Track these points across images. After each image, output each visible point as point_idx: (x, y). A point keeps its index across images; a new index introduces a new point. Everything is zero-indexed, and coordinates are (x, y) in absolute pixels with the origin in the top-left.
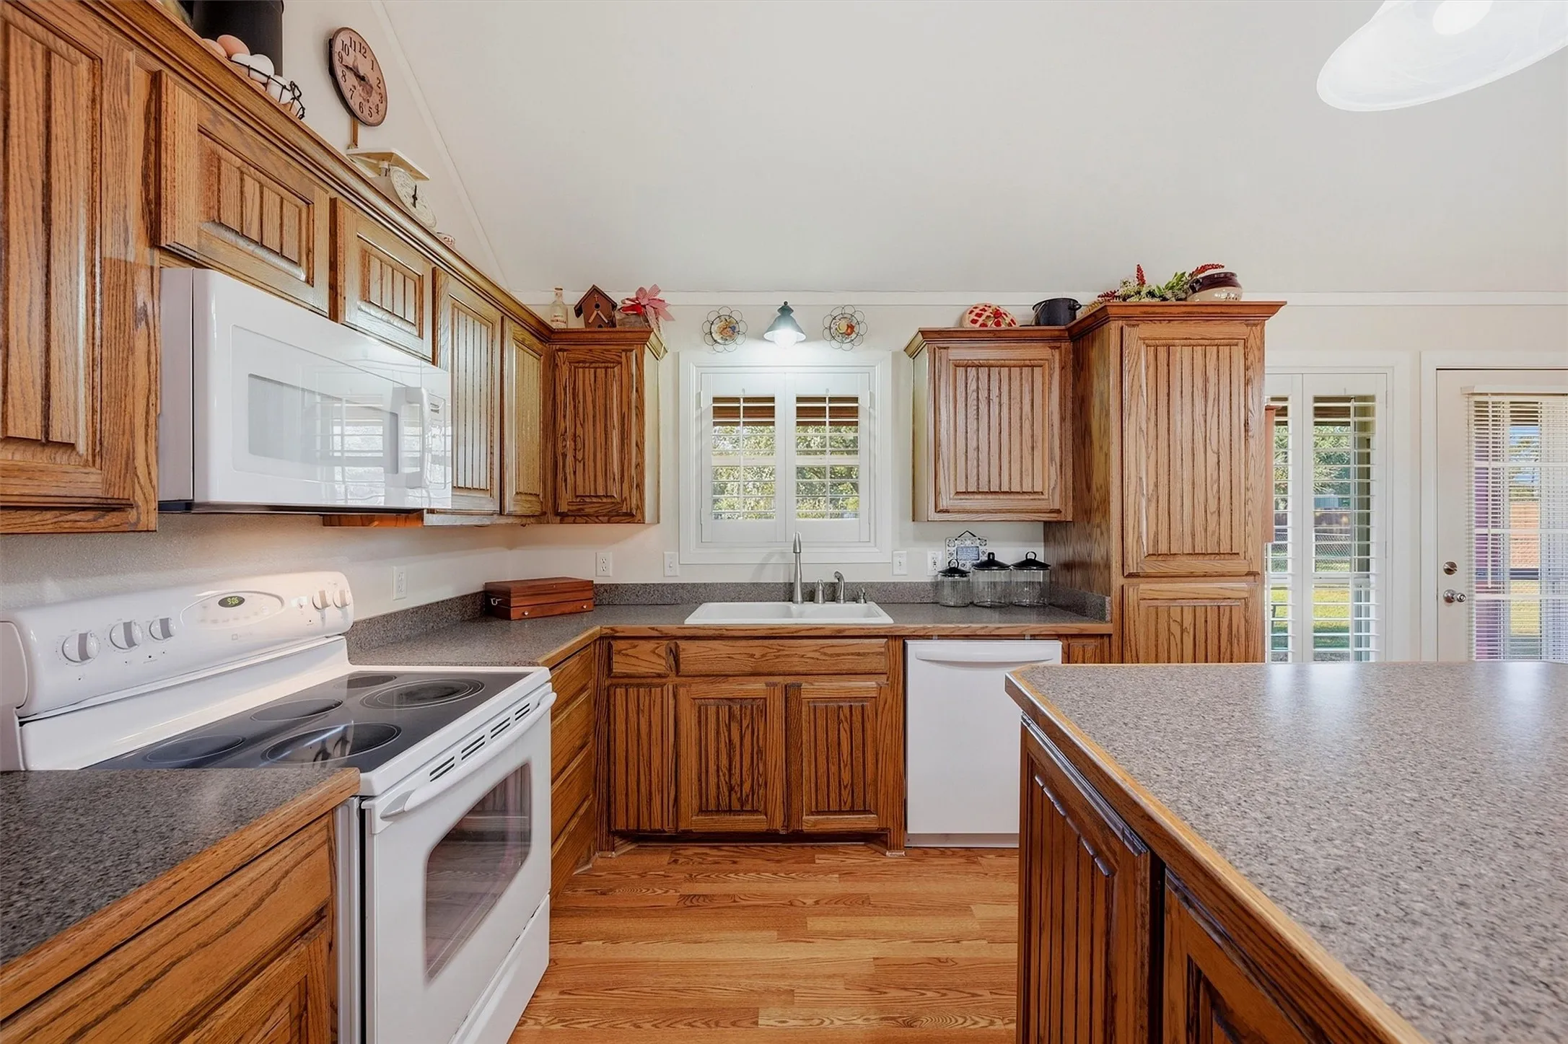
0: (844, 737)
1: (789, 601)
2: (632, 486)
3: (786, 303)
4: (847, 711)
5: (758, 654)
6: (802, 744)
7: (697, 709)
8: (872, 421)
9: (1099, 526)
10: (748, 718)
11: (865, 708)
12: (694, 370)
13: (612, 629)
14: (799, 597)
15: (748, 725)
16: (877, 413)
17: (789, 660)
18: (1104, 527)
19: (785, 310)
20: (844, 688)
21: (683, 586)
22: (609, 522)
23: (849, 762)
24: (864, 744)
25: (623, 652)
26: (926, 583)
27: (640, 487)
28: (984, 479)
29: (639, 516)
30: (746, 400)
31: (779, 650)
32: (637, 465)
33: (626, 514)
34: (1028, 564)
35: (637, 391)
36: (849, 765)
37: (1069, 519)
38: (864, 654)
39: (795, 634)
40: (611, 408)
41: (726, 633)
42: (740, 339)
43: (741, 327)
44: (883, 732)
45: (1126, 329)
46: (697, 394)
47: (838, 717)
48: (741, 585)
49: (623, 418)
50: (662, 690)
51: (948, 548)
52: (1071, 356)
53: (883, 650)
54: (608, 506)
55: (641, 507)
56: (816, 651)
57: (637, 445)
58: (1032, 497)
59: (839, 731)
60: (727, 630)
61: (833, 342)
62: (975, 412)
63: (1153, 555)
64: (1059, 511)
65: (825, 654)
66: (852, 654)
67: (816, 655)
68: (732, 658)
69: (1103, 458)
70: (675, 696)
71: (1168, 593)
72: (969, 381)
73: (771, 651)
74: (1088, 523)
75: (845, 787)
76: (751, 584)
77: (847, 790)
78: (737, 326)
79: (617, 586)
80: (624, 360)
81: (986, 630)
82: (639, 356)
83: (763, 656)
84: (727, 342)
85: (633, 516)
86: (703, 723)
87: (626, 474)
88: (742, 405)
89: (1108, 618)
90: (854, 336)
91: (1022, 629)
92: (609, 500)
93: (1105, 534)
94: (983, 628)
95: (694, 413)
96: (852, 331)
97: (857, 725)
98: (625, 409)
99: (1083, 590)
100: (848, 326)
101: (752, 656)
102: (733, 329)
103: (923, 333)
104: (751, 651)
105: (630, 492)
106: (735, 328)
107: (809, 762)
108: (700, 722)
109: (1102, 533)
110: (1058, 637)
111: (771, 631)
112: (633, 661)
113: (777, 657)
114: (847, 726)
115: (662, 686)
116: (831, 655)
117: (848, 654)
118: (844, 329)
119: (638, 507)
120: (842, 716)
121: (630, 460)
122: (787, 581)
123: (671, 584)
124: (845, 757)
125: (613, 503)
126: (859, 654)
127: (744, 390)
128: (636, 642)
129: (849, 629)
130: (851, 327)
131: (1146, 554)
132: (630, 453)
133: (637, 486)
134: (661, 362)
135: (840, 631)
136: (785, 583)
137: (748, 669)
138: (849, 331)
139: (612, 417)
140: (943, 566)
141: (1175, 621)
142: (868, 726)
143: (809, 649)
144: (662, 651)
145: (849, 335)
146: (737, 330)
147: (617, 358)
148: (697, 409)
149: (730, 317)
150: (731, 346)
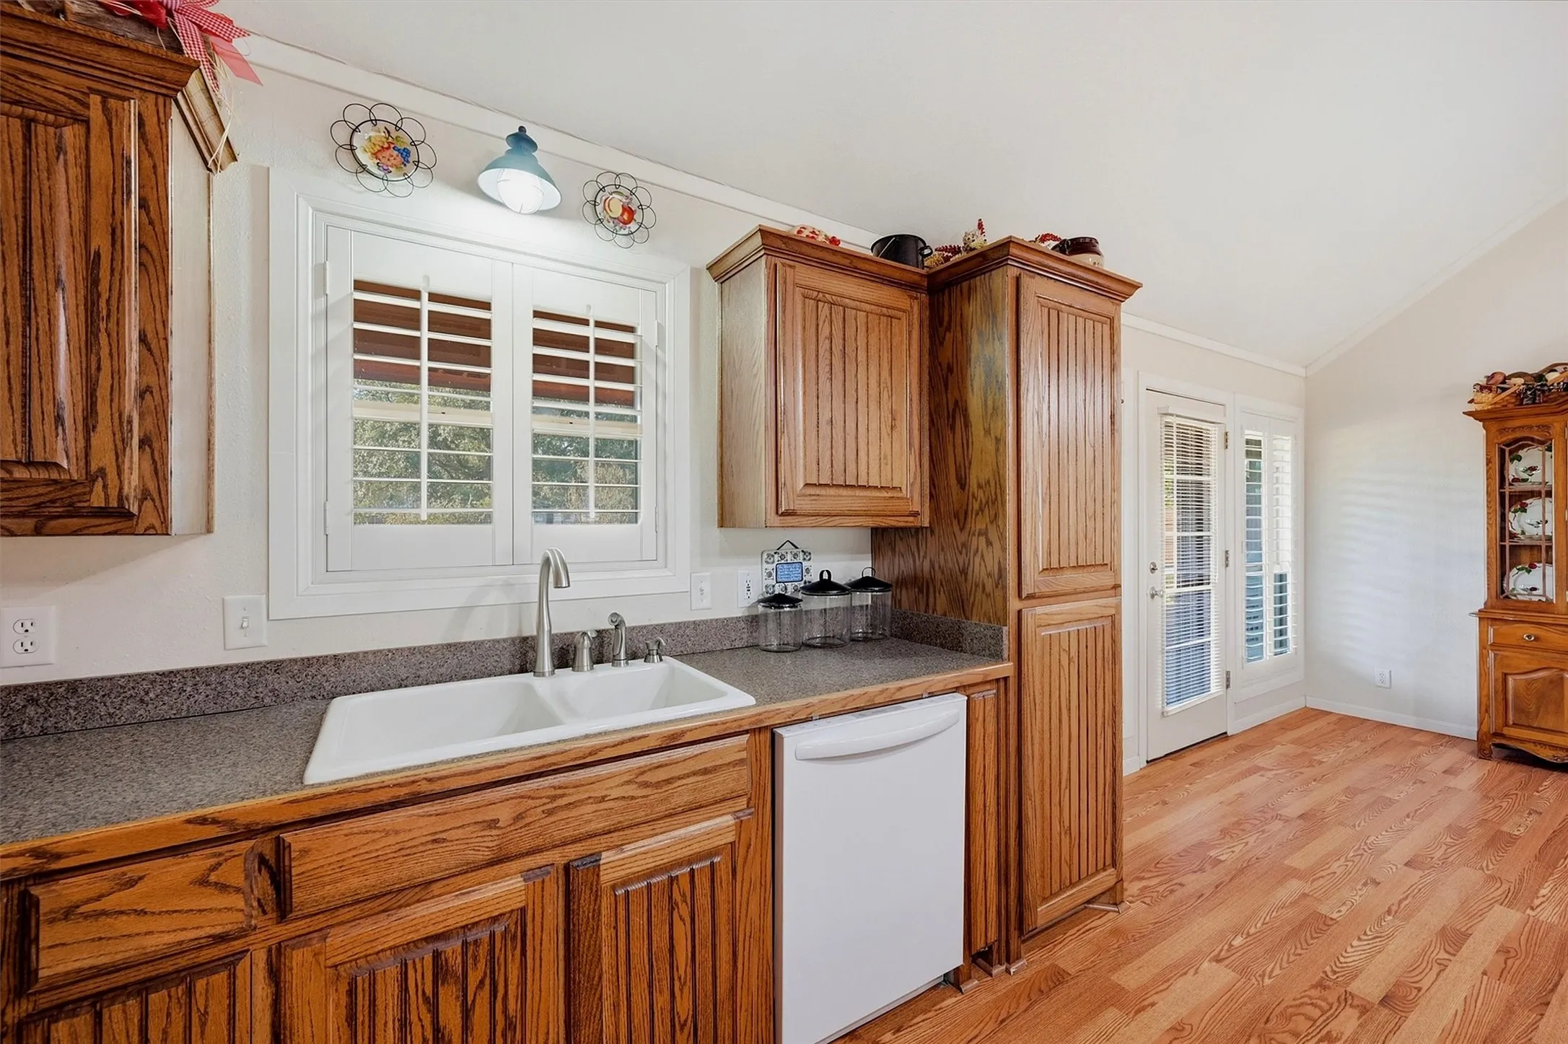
0: (681, 931)
1: (523, 670)
2: (125, 442)
3: (522, 129)
4: (685, 884)
5: (504, 814)
6: (600, 978)
7: (344, 988)
8: (660, 368)
9: (984, 533)
10: (482, 965)
11: (717, 867)
12: (307, 214)
13: (36, 853)
14: (546, 660)
15: (482, 982)
16: (669, 357)
17: (574, 813)
18: (993, 535)
19: (521, 140)
20: (683, 840)
21: (277, 666)
22: (38, 532)
23: (689, 977)
24: (714, 933)
25: (83, 909)
26: (738, 619)
27: (155, 445)
28: (839, 467)
29: (150, 517)
30: (434, 297)
31: (554, 798)
32: (143, 393)
33: (103, 512)
34: (863, 584)
35: (143, 205)
36: (689, 984)
37: (927, 525)
38: (714, 769)
39: (589, 760)
40: (48, 231)
41: (425, 787)
42: (419, 177)
43: (425, 155)
44: (745, 899)
45: (1025, 280)
46: (315, 268)
47: (670, 898)
48: (424, 651)
49: (93, 263)
50: (233, 977)
51: (765, 566)
52: (928, 313)
53: (744, 755)
54: (32, 491)
55: (157, 493)
56: (629, 782)
57: (143, 339)
58: (890, 494)
59: (671, 925)
60: (430, 780)
61: (599, 229)
62: (828, 367)
63: (1047, 569)
64: (915, 514)
65: (646, 785)
66: (694, 774)
67: (631, 790)
68: (444, 840)
69: (990, 446)
70: (275, 974)
71: (1059, 617)
72: (821, 323)
73: (538, 802)
74: (962, 529)
75: (682, 1027)
76: (442, 646)
77: (686, 1031)
78: (412, 149)
79: (73, 687)
80: (96, 114)
81: (885, 695)
82: (151, 122)
83: (519, 817)
84: (390, 177)
85: (129, 515)
86: (362, 1016)
87: (103, 409)
88: (426, 306)
89: (1005, 656)
90: (633, 226)
91: (927, 684)
92: (44, 475)
93: (997, 545)
94: (882, 692)
95: (308, 306)
96: (631, 219)
97: (703, 901)
98: (100, 241)
99: (952, 618)
100: (624, 209)
101: (493, 824)
102: (405, 154)
103: (764, 232)
104: (490, 814)
105: (118, 456)
106: (408, 153)
107: (616, 1006)
108: (351, 1018)
109: (989, 543)
110: (956, 690)
111: (540, 762)
112: (124, 924)
113: (550, 813)
114: (684, 910)
115: (230, 963)
116: (657, 785)
117: (688, 776)
118: (617, 211)
119: (145, 495)
120: (676, 896)
121: (118, 375)
122: (514, 634)
123: (247, 666)
124: (682, 971)
125: (55, 482)
126: (706, 771)
127: (427, 278)
128: (132, 870)
129: (691, 730)
130: (629, 212)
131: (1041, 569)
132: (118, 353)
133: (144, 442)
134: (217, 178)
135: (674, 736)
136: (513, 640)
137: (486, 855)
138: (626, 217)
139: (49, 253)
140: (758, 592)
141: (1064, 650)
142: (722, 897)
143: (617, 781)
144: (233, 873)
145: (625, 223)
146: (413, 157)
147: (73, 105)
148: (315, 297)
149: (398, 128)
150: (400, 187)
